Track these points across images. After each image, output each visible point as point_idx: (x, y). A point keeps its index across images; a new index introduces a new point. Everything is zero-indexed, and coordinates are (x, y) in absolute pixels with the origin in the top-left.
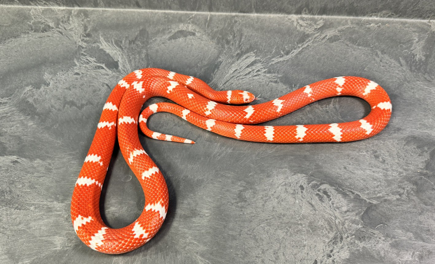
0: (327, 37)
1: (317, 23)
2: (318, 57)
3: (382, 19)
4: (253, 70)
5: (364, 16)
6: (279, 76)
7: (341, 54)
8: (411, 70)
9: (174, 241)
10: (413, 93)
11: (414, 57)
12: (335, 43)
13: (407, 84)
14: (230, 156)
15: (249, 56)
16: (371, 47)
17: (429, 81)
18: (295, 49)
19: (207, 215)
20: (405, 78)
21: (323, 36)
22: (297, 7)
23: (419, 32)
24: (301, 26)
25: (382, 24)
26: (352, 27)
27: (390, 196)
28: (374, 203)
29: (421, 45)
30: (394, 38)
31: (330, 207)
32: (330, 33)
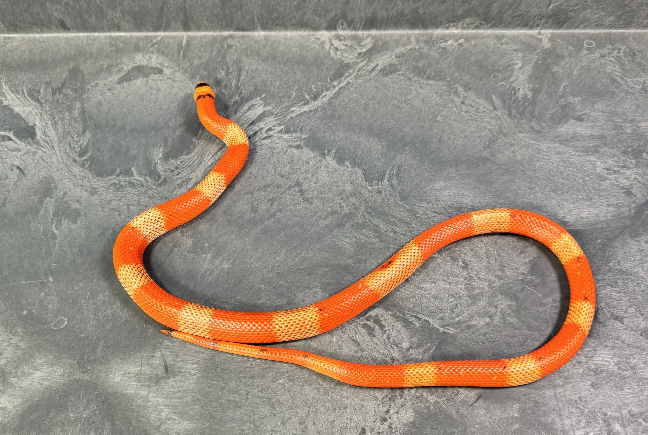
0: (379, 68)
1: (362, 44)
2: (364, 102)
3: (465, 32)
4: (261, 129)
5: (436, 28)
6: (304, 136)
7: (401, 94)
8: (510, 115)
9: (141, 419)
10: (513, 152)
11: (515, 94)
12: (390, 76)
13: (503, 138)
14: (228, 273)
15: (254, 105)
16: (447, 81)
17: (538, 132)
18: (327, 90)
19: (192, 372)
20: (500, 129)
21: (372, 65)
22: (328, 18)
23: (523, 51)
24: (337, 50)
25: (465, 40)
26: (417, 47)
27: (475, 320)
28: (450, 332)
29: (527, 73)
30: (484, 63)
31: (385, 343)
32: (383, 60)
